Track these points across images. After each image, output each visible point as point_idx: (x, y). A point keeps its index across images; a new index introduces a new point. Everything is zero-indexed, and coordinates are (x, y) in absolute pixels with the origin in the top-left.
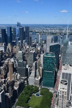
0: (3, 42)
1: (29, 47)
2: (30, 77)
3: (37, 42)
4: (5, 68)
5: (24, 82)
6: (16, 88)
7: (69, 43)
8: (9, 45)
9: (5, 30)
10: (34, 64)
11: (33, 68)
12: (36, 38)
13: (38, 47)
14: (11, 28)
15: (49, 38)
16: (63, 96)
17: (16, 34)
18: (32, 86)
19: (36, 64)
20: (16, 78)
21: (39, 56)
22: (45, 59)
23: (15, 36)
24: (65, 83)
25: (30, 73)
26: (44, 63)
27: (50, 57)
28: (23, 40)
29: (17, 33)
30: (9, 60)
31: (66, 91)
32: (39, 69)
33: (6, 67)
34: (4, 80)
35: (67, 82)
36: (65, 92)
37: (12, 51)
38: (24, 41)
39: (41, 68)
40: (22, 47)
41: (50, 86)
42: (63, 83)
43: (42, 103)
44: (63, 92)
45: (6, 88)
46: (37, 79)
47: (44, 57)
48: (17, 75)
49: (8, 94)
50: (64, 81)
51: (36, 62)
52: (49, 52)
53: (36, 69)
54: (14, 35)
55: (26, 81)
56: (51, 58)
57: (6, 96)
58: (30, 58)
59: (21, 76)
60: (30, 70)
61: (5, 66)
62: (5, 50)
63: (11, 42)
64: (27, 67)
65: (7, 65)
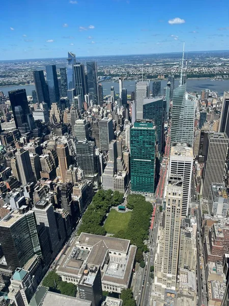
0: (40, 102)
1: (99, 110)
2: (103, 174)
3: (116, 99)
4: (50, 158)
5: (93, 185)
7: (186, 96)
8: (54, 106)
9: (41, 73)
10: (111, 146)
11: (110, 155)
12: (112, 90)
13: (118, 110)
14: (54, 67)
16: (173, 208)
17: (68, 82)
18: (110, 192)
19: (115, 145)
20: (74, 178)
21: (122, 129)
22: (134, 134)
23: (66, 85)
24: (178, 181)
25: (104, 166)
26: (131, 142)
27: (144, 130)
28: (84, 94)
30: (56, 140)
31: (181, 197)
32: (122, 156)
33: (52, 155)
34: (49, 182)
35: (182, 180)
36: (177, 202)
37: (62, 121)
38: (85, 96)
39: (126, 154)
40: (84, 110)
41: (147, 190)
42: (174, 182)
43: (132, 224)
44: (174, 201)
45: (56, 198)
46: (118, 177)
47: (131, 130)
48: (77, 171)
49: (61, 210)
50: (175, 178)
51: (115, 141)
52: (141, 118)
53: (116, 156)
54: (63, 85)
55: (96, 183)
56: (147, 130)
59: (85, 173)
60: (103, 159)
61: (49, 154)
62: (47, 119)
63: (57, 100)
64: (97, 153)
65: (53, 152)
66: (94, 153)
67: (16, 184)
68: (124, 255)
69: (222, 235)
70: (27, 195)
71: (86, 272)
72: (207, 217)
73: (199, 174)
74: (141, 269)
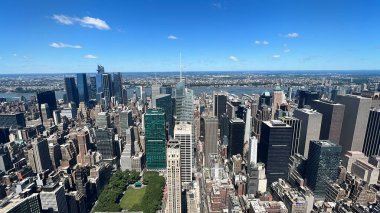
0: (69, 102)
2: (122, 157)
4: (71, 146)
5: (111, 168)
6: (93, 180)
7: (186, 90)
8: (82, 105)
9: (72, 80)
10: (128, 132)
11: (128, 140)
12: (134, 93)
14: (84, 75)
15: (156, 88)
16: (173, 168)
17: (97, 88)
18: (127, 171)
19: (132, 131)
20: (93, 161)
21: (141, 121)
22: (148, 120)
23: (96, 90)
24: (176, 145)
25: (122, 149)
26: (146, 126)
27: (155, 116)
28: (111, 96)
29: (99, 84)
31: (178, 158)
32: (139, 139)
33: (73, 144)
34: (67, 167)
35: (180, 143)
36: (176, 162)
37: (88, 116)
38: (112, 98)
39: (142, 137)
40: (110, 107)
42: (172, 146)
44: (173, 162)
45: (70, 182)
46: (135, 158)
48: (95, 154)
49: (75, 192)
50: (173, 142)
51: (132, 127)
52: (155, 107)
53: (133, 139)
54: (92, 90)
55: (115, 166)
56: (158, 116)
57: (70, 198)
58: (122, 123)
59: (104, 155)
60: (122, 144)
61: (70, 143)
62: (74, 116)
63: (86, 100)
64: (117, 139)
65: (74, 140)
66: (113, 138)
67: (29, 173)
69: (218, 193)
70: (40, 183)
72: (208, 181)
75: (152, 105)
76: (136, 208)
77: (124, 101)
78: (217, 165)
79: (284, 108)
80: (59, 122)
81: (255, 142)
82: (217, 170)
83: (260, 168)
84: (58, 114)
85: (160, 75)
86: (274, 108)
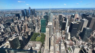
0: (23, 16)
2: (36, 29)
3: (39, 16)
4: (24, 27)
5: (33, 32)
6: (29, 34)
7: (51, 13)
8: (26, 17)
9: (23, 11)
10: (37, 24)
11: (37, 26)
12: (38, 14)
14: (26, 9)
15: (43, 13)
16: (47, 33)
18: (37, 33)
19: (38, 24)
20: (29, 30)
22: (42, 21)
24: (48, 27)
26: (41, 23)
29: (30, 12)
34: (24, 31)
36: (48, 31)
37: (28, 20)
38: (33, 15)
39: (40, 25)
40: (32, 18)
43: (41, 39)
49: (26, 37)
52: (43, 18)
54: (28, 13)
55: (34, 32)
56: (44, 20)
57: (25, 38)
58: (35, 22)
59: (32, 29)
62: (24, 20)
64: (34, 25)
65: (25, 25)
67: (16, 32)
68: (39, 45)
69: (58, 39)
70: (18, 34)
71: (28, 48)
72: (56, 36)
73: (55, 29)
74: (43, 47)
75: (43, 17)
76: (39, 41)
77: (36, 16)
78: (58, 32)
79: (78, 19)
80: (21, 21)
81: (68, 27)
82: (58, 34)
83: (69, 34)
84: (21, 19)
85: (45, 9)
86: (75, 19)
